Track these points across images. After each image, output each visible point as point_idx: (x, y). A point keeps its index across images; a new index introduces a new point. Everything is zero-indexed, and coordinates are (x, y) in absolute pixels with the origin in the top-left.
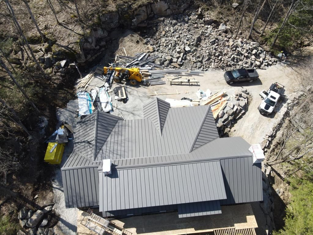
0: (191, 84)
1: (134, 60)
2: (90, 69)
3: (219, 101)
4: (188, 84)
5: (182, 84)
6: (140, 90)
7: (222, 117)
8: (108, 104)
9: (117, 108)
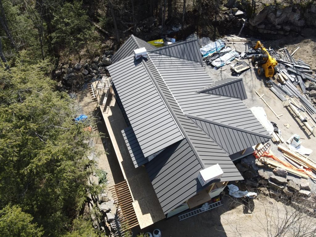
1: (291, 62)
2: (252, 37)
3: (302, 167)
5: (297, 118)
6: (255, 81)
8: (221, 62)
9: (221, 71)
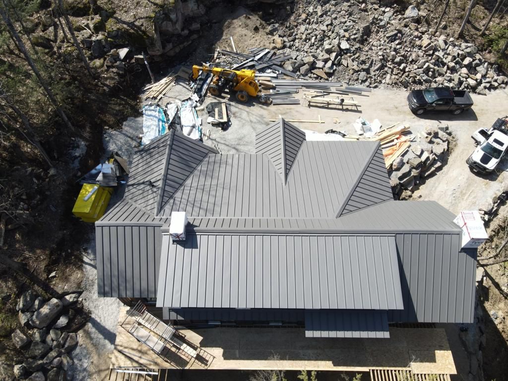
0: (345, 107)
1: (247, 59)
2: (169, 70)
3: (395, 140)
4: (340, 107)
5: (330, 106)
6: (253, 111)
7: (398, 169)
8: (194, 129)
9: (209, 138)
